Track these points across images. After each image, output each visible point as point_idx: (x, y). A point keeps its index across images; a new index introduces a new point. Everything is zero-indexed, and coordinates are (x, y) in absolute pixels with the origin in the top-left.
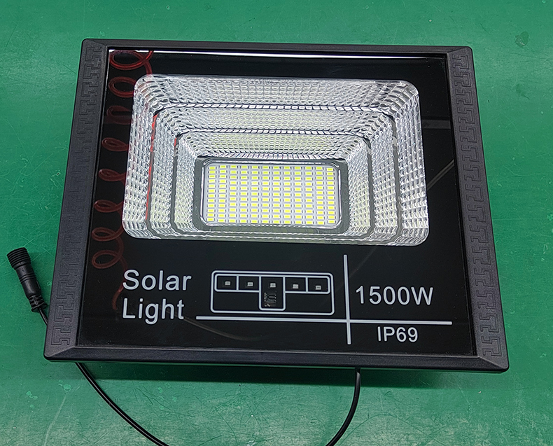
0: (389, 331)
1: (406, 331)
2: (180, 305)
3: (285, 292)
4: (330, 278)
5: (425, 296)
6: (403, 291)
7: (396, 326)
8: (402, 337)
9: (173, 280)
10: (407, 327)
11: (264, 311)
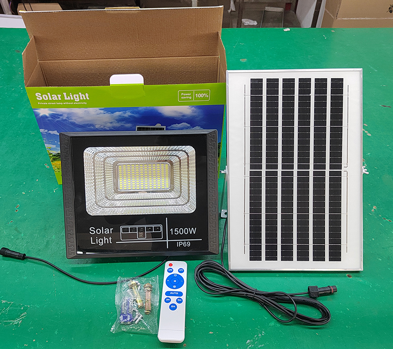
0: (181, 243)
1: (186, 243)
2: (110, 239)
3: (146, 232)
4: (161, 226)
5: (193, 231)
6: (186, 230)
7: (183, 242)
8: (185, 245)
9: (107, 230)
10: (187, 241)
11: (139, 239)
